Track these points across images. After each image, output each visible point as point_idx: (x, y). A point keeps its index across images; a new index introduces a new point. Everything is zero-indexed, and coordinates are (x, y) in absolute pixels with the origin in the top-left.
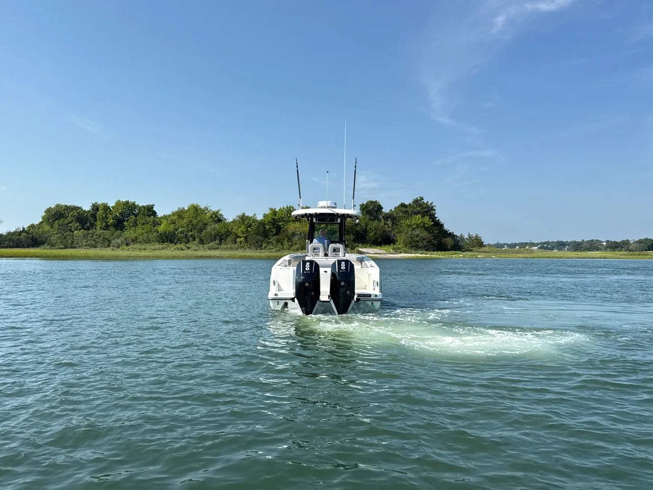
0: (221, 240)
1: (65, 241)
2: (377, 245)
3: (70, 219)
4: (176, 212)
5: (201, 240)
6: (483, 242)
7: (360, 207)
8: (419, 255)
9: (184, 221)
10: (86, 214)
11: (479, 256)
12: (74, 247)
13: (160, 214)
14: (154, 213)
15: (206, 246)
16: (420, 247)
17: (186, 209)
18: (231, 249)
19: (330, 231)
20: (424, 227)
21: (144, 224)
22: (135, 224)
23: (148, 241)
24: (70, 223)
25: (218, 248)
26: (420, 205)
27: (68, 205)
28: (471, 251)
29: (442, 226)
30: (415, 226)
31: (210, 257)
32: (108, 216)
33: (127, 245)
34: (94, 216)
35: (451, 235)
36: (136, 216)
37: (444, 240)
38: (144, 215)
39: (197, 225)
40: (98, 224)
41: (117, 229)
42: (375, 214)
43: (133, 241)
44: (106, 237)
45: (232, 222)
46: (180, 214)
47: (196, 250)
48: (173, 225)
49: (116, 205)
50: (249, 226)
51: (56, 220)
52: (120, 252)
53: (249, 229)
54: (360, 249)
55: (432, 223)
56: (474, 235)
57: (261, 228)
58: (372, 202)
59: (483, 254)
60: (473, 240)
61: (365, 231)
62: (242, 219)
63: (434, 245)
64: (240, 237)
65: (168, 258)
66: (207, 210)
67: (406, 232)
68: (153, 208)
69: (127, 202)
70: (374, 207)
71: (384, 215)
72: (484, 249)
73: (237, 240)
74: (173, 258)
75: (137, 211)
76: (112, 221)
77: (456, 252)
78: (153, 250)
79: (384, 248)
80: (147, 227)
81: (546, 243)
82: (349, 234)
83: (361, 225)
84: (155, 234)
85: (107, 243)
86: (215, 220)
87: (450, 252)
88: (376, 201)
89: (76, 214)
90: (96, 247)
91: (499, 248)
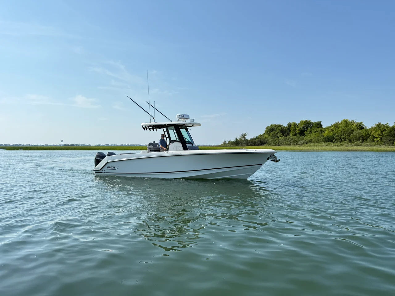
0: (363, 140)
1: (275, 142)
3: (277, 131)
4: (334, 125)
5: (350, 140)
9: (339, 129)
10: (285, 128)
12: (280, 145)
13: (324, 126)
14: (321, 126)
15: (353, 144)
17: (340, 122)
18: (370, 145)
21: (315, 132)
22: (311, 132)
23: (318, 141)
24: (277, 133)
25: (361, 145)
27: (276, 124)
31: (356, 150)
32: (296, 129)
33: (307, 143)
34: (289, 129)
36: (311, 128)
38: (316, 127)
39: (347, 131)
40: (291, 133)
41: (301, 135)
43: (310, 141)
44: (296, 139)
45: (371, 128)
46: (336, 126)
47: (347, 146)
48: (332, 132)
49: (301, 123)
50: (384, 131)
51: (271, 132)
52: (303, 148)
53: (383, 132)
57: (393, 131)
62: (378, 126)
64: (377, 138)
65: (330, 151)
66: (353, 122)
68: (320, 123)
69: (306, 121)
73: (375, 140)
74: (333, 150)
75: (312, 125)
76: (298, 131)
78: (321, 146)
80: (317, 134)
84: (322, 137)
85: (296, 143)
86: (359, 128)
89: (280, 129)
90: (290, 145)
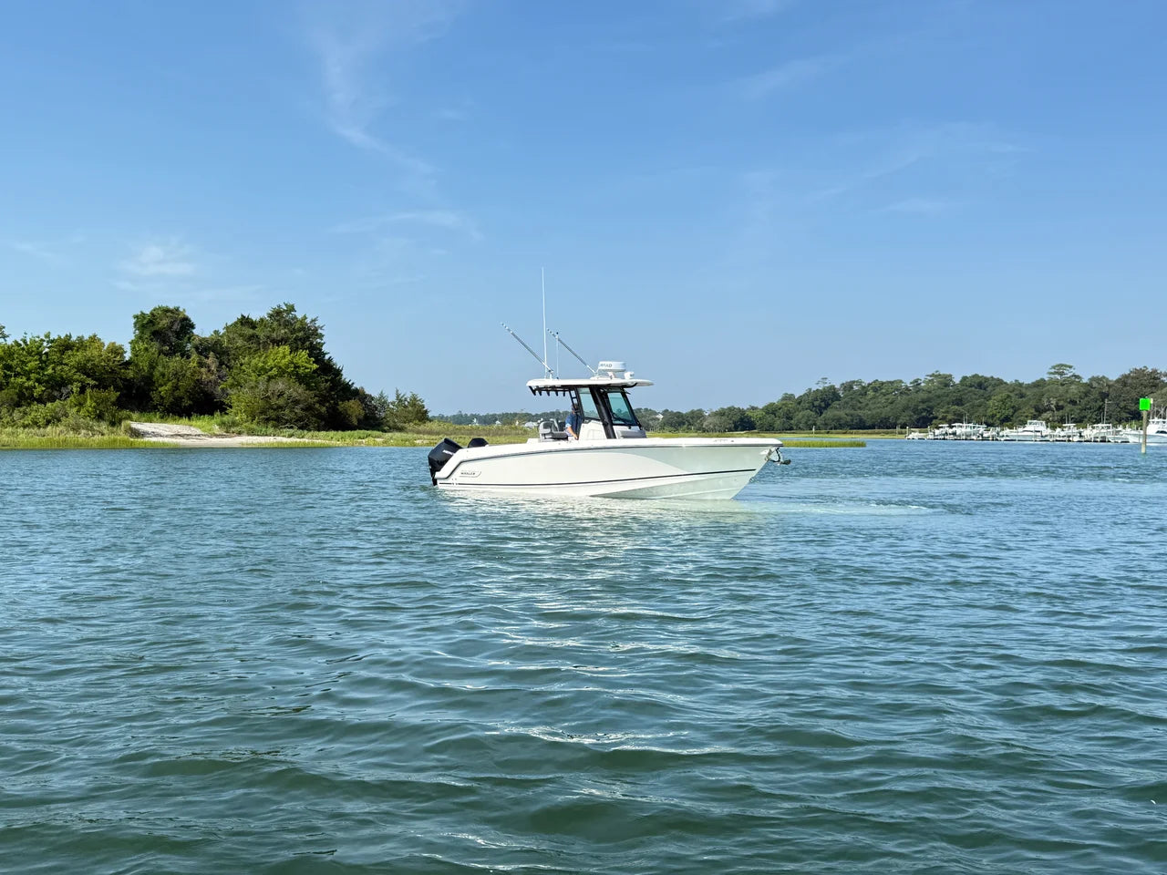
2: (181, 416)
6: (426, 411)
7: (134, 320)
8: (285, 440)
11: (418, 442)
16: (287, 421)
19: (51, 377)
20: (297, 374)
26: (287, 324)
28: (400, 430)
29: (338, 373)
30: (274, 372)
35: (358, 394)
37: (342, 406)
42: (173, 339)
54: (135, 425)
55: (315, 366)
56: (408, 396)
58: (167, 311)
59: (425, 436)
60: (405, 407)
61: (149, 381)
63: (320, 416)
67: (253, 384)
70: (172, 323)
71: (196, 342)
72: (429, 426)
77: (369, 432)
79: (199, 423)
81: (553, 414)
82: (105, 388)
83: (137, 365)
87: (356, 433)
88: (177, 309)
91: (460, 424)
